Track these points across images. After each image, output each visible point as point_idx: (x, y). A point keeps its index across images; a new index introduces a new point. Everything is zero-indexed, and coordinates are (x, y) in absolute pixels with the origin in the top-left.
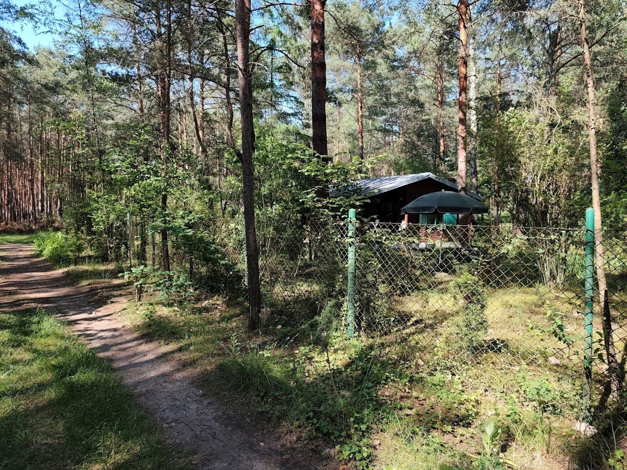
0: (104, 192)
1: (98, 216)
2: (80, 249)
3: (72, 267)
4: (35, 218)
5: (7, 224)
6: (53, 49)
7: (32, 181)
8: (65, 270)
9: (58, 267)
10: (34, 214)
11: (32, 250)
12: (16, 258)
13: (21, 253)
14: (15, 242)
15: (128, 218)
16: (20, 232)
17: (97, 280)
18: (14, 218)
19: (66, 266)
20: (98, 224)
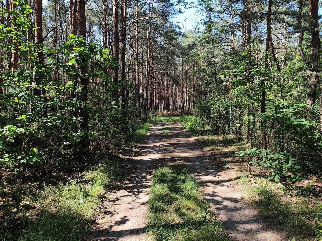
0: (217, 94)
1: (214, 108)
2: (203, 125)
3: (200, 137)
4: (184, 110)
5: (173, 112)
6: (193, 30)
7: (183, 93)
8: (197, 138)
9: (193, 136)
10: (183, 107)
11: (181, 125)
12: (175, 129)
13: (177, 126)
14: (175, 121)
15: (230, 109)
16: (178, 116)
17: (214, 147)
18: (176, 109)
19: (197, 136)
20: (214, 113)
